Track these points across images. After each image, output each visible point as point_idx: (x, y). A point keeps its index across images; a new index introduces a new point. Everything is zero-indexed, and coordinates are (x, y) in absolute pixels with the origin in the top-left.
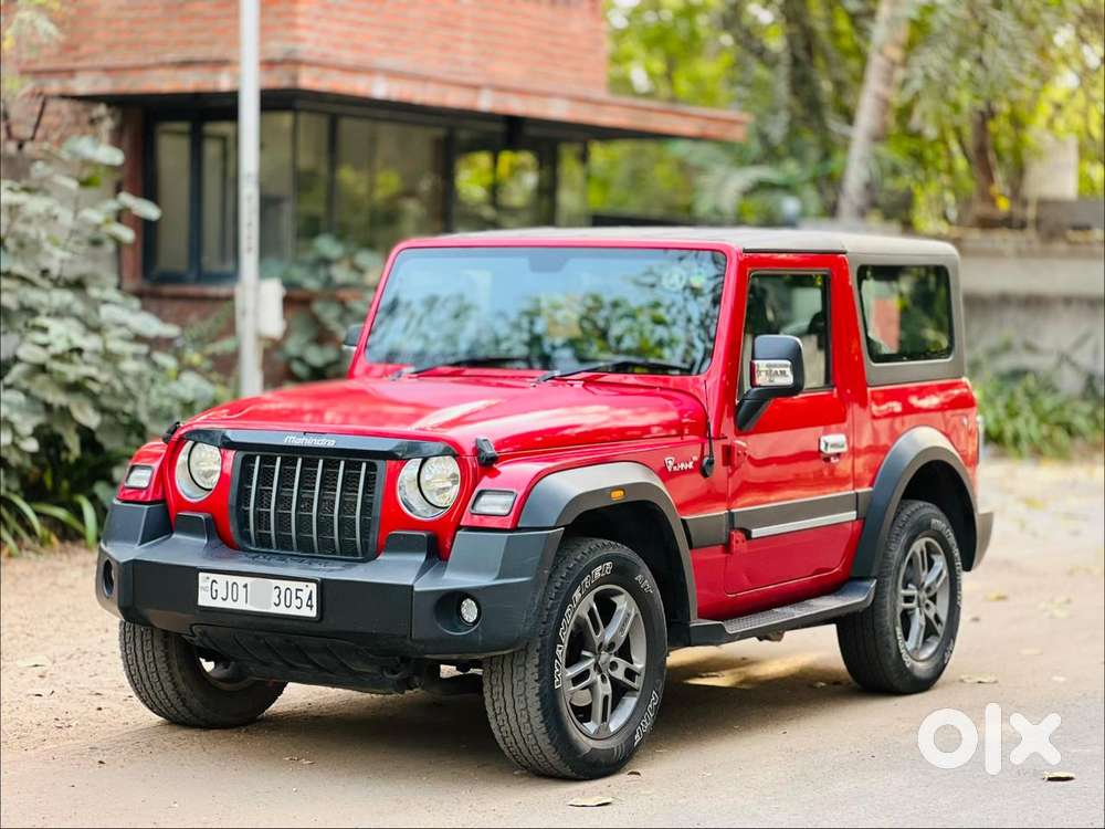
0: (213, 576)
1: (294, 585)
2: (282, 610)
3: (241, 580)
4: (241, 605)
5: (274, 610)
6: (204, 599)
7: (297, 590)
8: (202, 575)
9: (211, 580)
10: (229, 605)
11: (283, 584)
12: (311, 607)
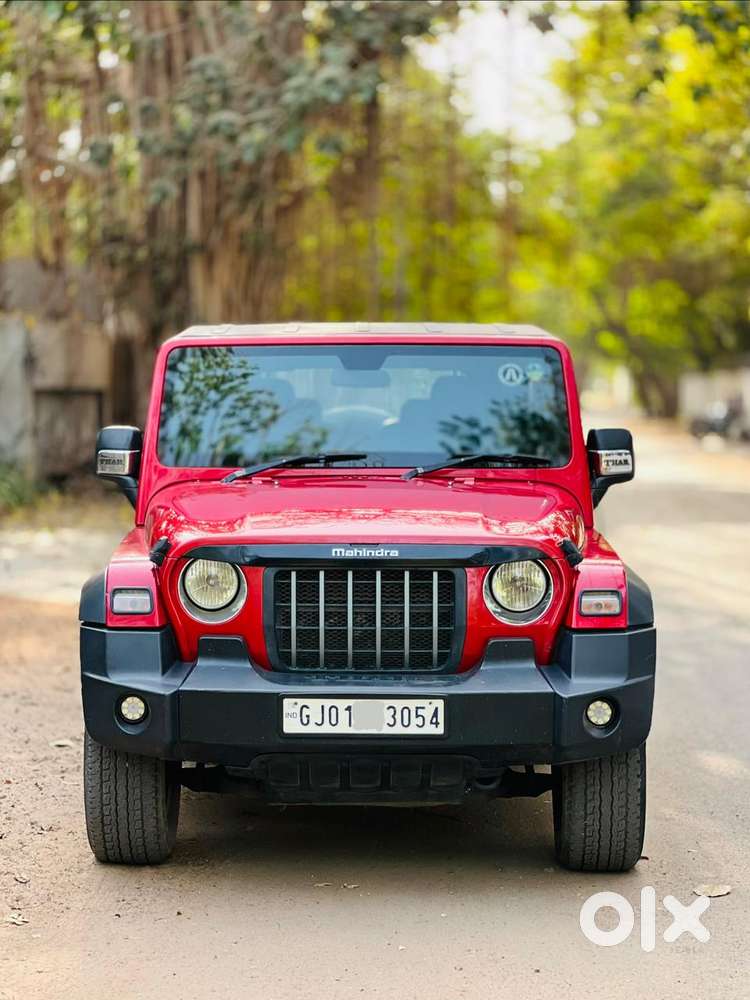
0: (302, 702)
1: (412, 704)
2: (398, 730)
3: (342, 704)
4: (343, 728)
5: (386, 730)
6: (291, 726)
7: (417, 708)
8: (286, 701)
9: (299, 706)
10: (327, 729)
11: (399, 704)
12: (437, 724)
